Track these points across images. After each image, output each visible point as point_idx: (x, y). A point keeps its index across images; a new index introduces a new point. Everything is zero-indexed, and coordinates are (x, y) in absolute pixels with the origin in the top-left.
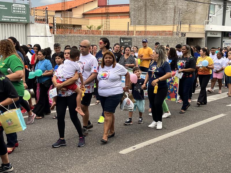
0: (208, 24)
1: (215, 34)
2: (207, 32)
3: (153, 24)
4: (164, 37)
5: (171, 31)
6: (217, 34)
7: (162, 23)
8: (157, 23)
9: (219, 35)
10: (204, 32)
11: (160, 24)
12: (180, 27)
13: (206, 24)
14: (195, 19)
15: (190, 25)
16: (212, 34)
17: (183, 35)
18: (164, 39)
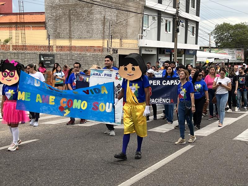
0: (142, 39)
1: (150, 51)
2: (141, 48)
4: (93, 53)
5: (100, 47)
6: (152, 51)
7: (87, 37)
8: (81, 37)
9: (154, 52)
10: (138, 48)
11: (85, 38)
12: (111, 42)
13: (139, 39)
14: (127, 32)
15: (121, 39)
16: (147, 51)
17: (115, 52)
18: (93, 56)
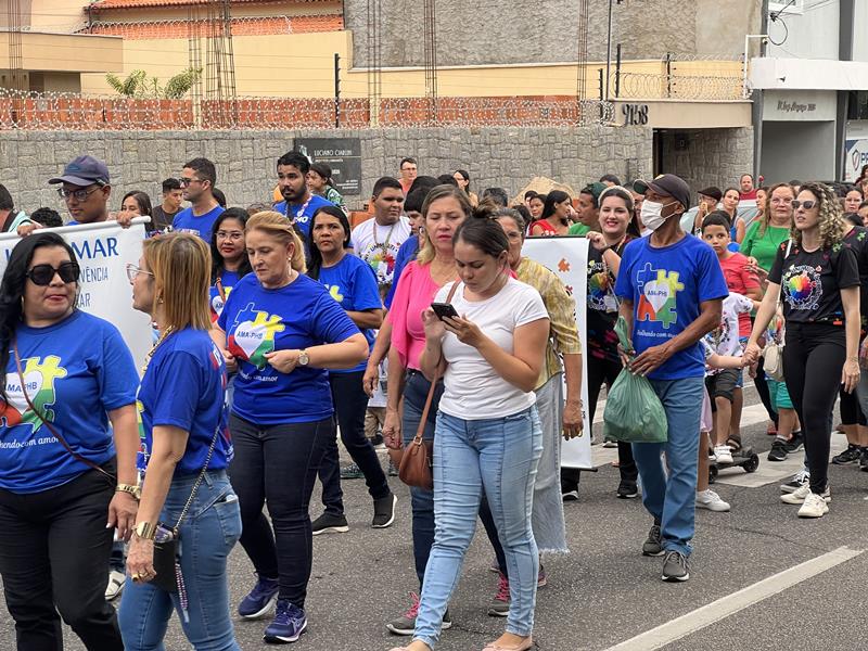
0: (763, 53)
1: (802, 108)
2: (758, 98)
3: (470, 57)
4: (535, 128)
5: (568, 98)
6: (812, 107)
7: (519, 55)
8: (494, 55)
9: (827, 112)
10: (745, 98)
11: (513, 60)
12: (618, 73)
13: (751, 56)
14: (693, 28)
15: (667, 61)
16: (786, 107)
17: (636, 117)
